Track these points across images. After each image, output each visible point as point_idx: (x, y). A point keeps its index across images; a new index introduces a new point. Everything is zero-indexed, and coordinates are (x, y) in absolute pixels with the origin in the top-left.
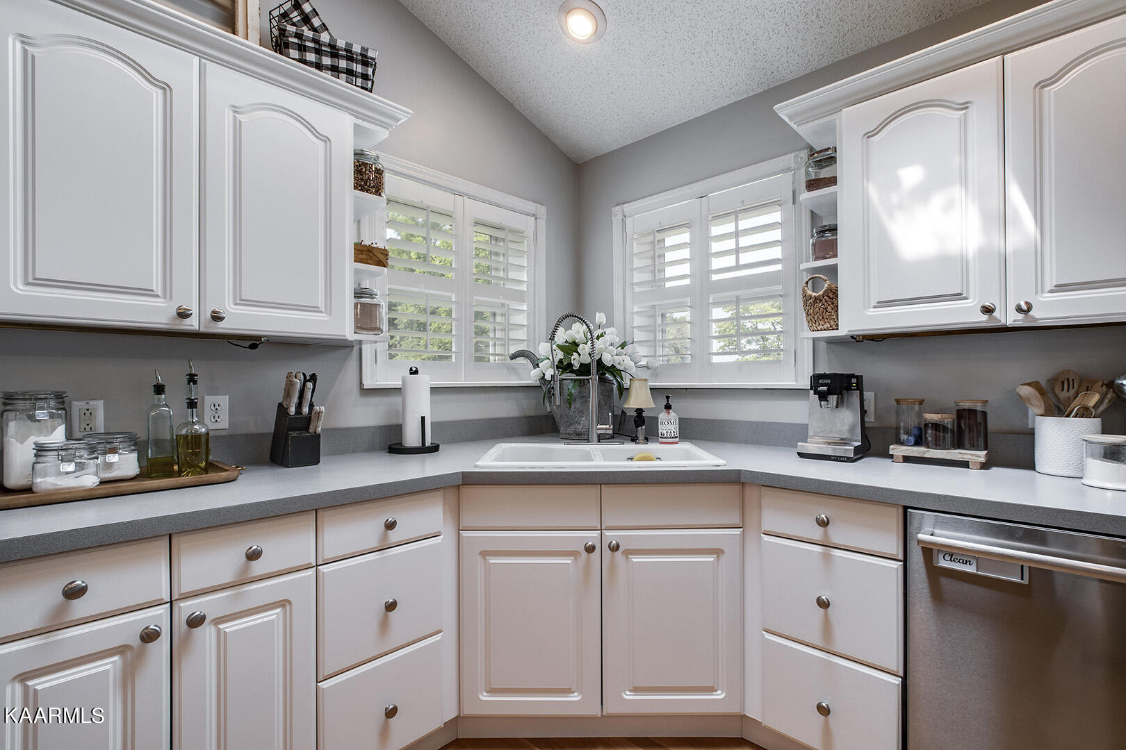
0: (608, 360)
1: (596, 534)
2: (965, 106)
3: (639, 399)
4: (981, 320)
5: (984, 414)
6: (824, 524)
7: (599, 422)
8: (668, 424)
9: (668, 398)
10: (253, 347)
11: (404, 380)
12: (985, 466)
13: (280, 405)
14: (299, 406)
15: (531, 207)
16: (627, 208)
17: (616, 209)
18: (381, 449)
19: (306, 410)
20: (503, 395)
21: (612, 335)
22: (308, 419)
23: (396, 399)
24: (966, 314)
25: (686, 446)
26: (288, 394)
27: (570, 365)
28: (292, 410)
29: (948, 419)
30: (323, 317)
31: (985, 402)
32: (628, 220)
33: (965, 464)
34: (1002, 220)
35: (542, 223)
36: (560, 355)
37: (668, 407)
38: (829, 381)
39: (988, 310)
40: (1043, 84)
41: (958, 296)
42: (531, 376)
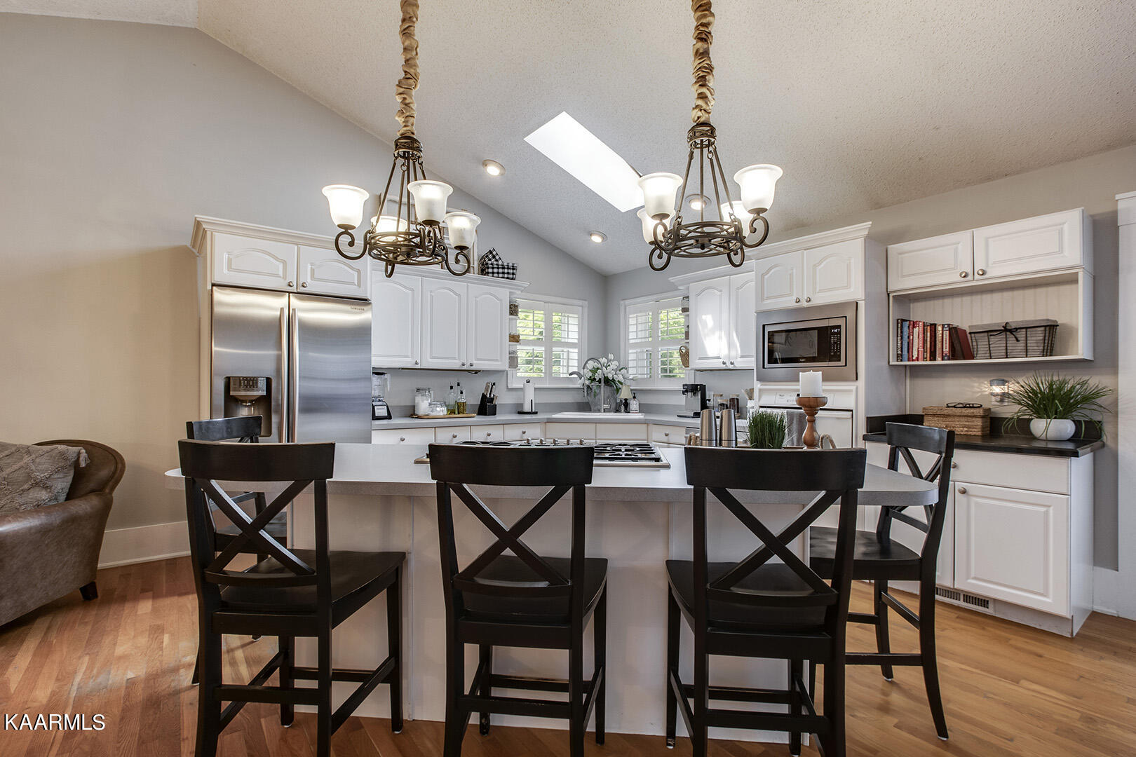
0: (610, 377)
1: (594, 441)
2: (721, 291)
3: (624, 394)
4: (722, 366)
5: (737, 399)
6: (667, 435)
7: (604, 404)
8: (634, 405)
9: (635, 394)
10: (476, 373)
11: (524, 385)
13: (483, 394)
14: (490, 394)
15: (580, 302)
16: (627, 302)
17: (622, 302)
18: (515, 413)
19: (492, 396)
20: (565, 392)
21: (614, 364)
22: (493, 399)
23: (520, 393)
24: (720, 364)
25: (640, 414)
26: (487, 390)
27: (595, 379)
28: (488, 396)
29: (726, 402)
30: (500, 363)
31: (738, 396)
32: (627, 307)
35: (586, 310)
36: (590, 374)
37: (635, 398)
38: (688, 387)
39: (725, 363)
41: (719, 358)
42: (578, 384)
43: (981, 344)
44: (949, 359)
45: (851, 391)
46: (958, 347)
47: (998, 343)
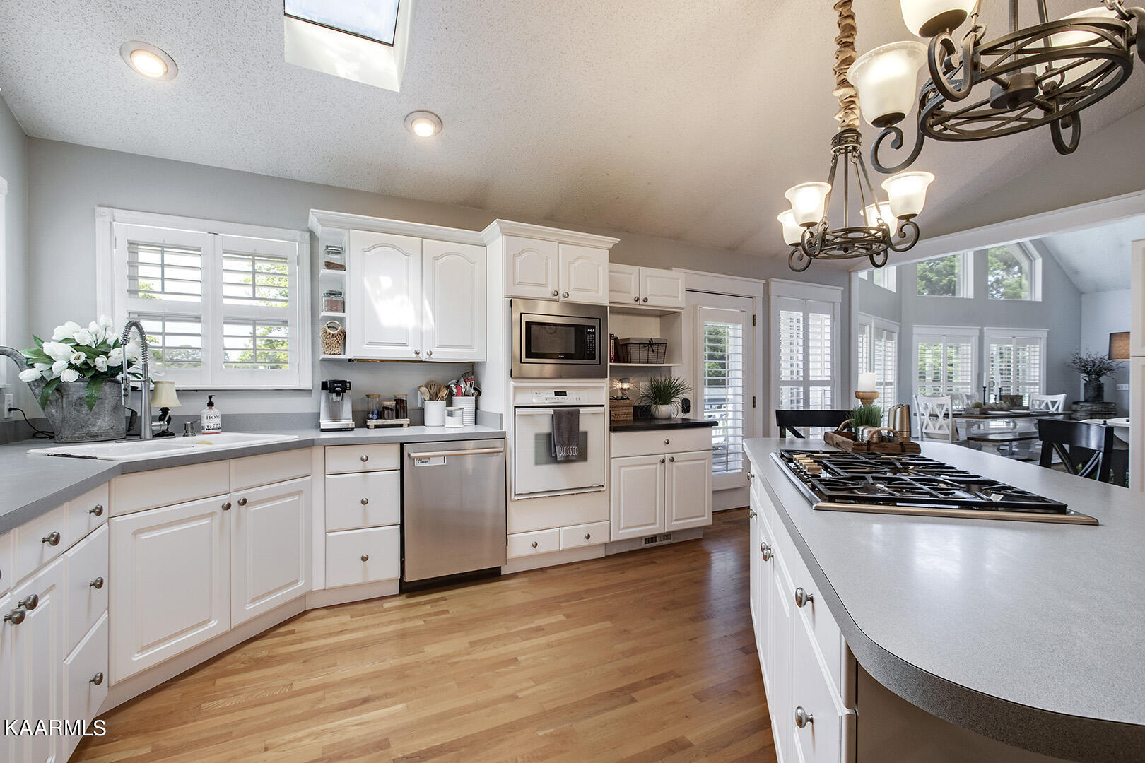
2: (408, 255)
4: (413, 357)
5: (406, 401)
6: (365, 460)
9: (210, 397)
12: (409, 425)
24: (407, 353)
25: (228, 434)
29: (392, 404)
31: (406, 395)
33: (401, 426)
34: (421, 315)
37: (211, 405)
38: (340, 385)
39: (417, 353)
40: (436, 259)
41: (404, 345)
43: (634, 350)
44: (614, 362)
45: (602, 387)
46: (620, 354)
47: (644, 351)
